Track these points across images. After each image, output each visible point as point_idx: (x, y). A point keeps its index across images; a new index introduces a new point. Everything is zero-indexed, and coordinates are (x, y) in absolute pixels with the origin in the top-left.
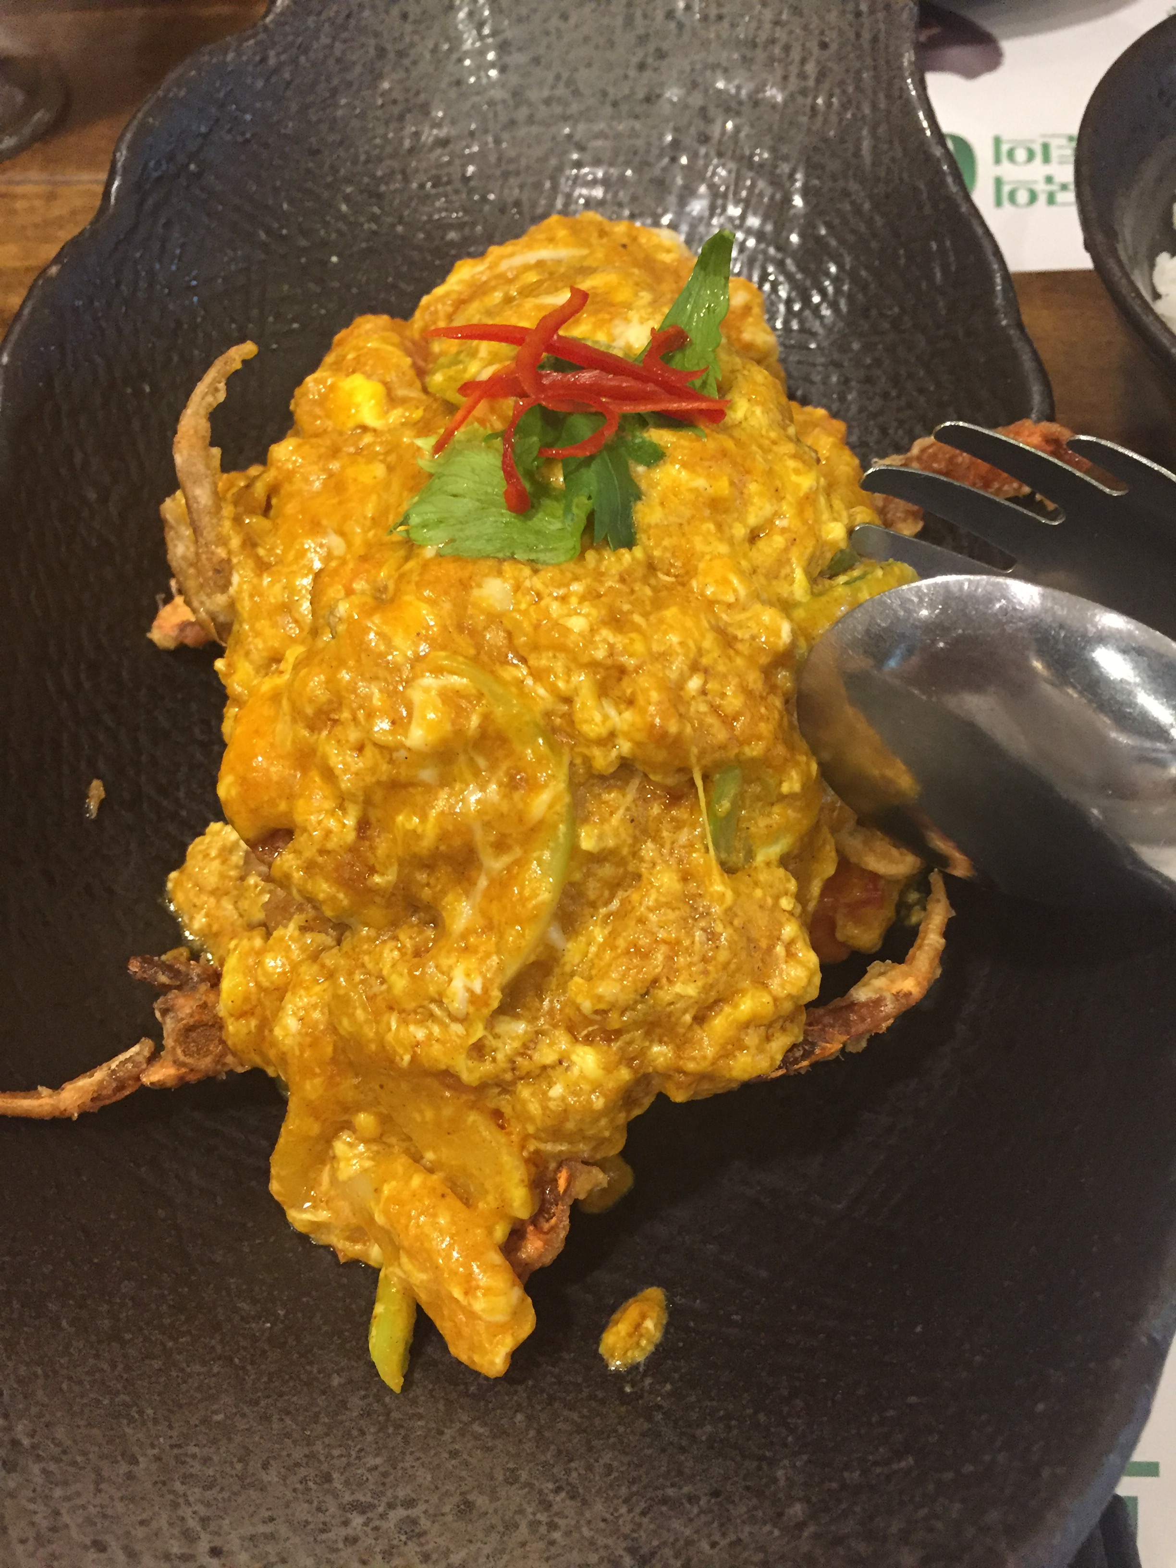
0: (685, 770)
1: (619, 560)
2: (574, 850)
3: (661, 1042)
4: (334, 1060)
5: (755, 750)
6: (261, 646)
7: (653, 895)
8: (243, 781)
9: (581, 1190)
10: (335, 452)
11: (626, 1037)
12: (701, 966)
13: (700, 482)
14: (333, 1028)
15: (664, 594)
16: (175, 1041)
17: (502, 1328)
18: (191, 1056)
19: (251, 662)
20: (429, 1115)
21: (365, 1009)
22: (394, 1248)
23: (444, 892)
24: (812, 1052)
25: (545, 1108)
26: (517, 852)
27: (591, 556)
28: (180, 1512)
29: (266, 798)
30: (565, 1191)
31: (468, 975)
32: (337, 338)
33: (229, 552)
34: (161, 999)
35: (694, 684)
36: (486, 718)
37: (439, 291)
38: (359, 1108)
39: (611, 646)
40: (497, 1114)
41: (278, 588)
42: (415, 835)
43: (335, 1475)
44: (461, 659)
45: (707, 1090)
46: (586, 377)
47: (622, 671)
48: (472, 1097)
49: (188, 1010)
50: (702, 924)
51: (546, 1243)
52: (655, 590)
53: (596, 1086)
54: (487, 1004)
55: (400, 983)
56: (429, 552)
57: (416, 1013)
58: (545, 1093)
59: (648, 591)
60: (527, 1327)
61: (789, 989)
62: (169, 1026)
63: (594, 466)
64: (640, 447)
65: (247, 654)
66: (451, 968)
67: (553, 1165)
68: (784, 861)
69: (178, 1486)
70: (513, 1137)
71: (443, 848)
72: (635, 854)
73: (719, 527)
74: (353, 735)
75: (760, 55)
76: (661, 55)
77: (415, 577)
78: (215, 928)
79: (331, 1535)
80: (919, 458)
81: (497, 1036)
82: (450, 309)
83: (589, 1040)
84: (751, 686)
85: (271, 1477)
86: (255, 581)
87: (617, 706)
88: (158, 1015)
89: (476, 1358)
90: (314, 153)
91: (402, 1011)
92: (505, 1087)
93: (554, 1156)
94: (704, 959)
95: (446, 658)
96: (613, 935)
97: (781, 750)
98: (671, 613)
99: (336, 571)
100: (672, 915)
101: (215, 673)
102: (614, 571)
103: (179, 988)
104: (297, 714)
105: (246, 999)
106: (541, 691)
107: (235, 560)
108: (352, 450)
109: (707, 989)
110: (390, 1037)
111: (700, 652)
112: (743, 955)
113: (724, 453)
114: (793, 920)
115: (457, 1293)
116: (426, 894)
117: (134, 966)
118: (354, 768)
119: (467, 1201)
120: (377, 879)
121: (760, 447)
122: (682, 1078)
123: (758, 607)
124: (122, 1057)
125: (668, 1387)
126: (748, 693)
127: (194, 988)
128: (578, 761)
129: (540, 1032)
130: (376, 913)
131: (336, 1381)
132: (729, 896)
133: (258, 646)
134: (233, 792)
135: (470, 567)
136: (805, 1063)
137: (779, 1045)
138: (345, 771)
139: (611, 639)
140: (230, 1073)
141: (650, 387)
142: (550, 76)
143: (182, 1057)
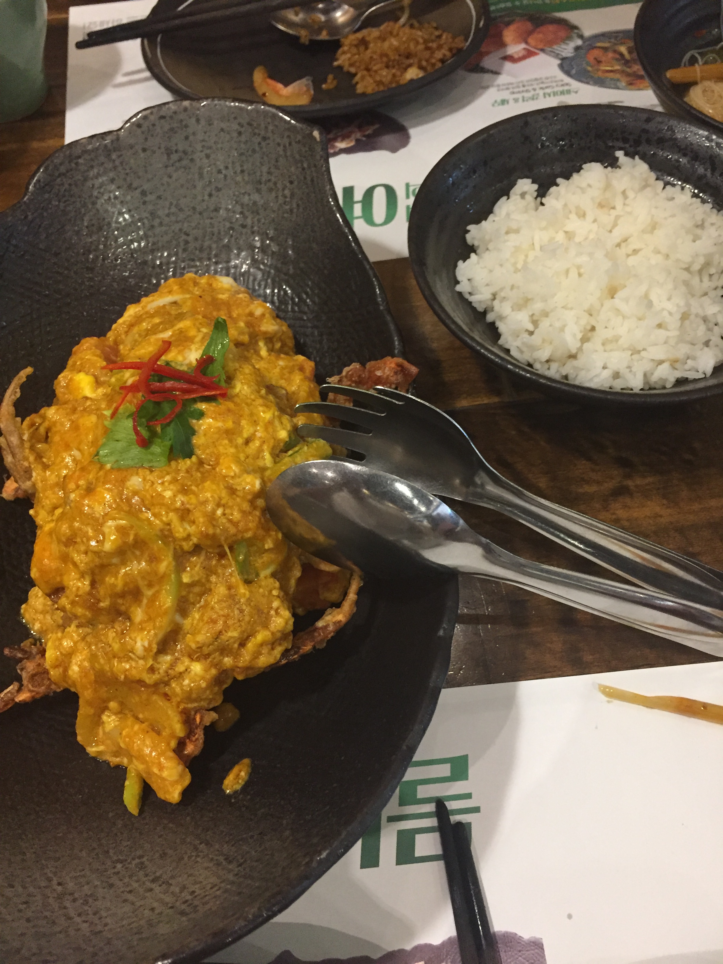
0: (221, 546)
1: (185, 464)
2: (180, 583)
3: (227, 656)
4: (96, 681)
5: (249, 535)
6: (48, 502)
7: (216, 597)
8: (41, 571)
9: (207, 721)
10: (74, 410)
11: (213, 656)
12: (238, 624)
13: (220, 424)
14: (93, 668)
15: (206, 475)
16: (28, 681)
17: (176, 782)
18: (36, 687)
19: (45, 511)
20: (137, 699)
21: (103, 658)
22: (130, 757)
23: (130, 607)
24: (299, 652)
25: (182, 690)
26: (156, 588)
27: (173, 463)
28: (45, 871)
29: (51, 576)
30: (200, 723)
31: (142, 640)
32: (74, 349)
33: (30, 463)
34: (19, 664)
35: (219, 512)
36: (136, 535)
37: (120, 321)
38: (109, 700)
39: (182, 502)
40: (166, 695)
41: (53, 477)
42: (114, 586)
43: (111, 851)
44: (122, 513)
45: (251, 674)
46: (169, 384)
47: (189, 511)
48: (153, 689)
49: (32, 668)
50: (237, 606)
51: (195, 746)
52: (202, 473)
53: (203, 678)
54: (151, 651)
55: (116, 646)
56: (108, 466)
57: (124, 657)
58: (182, 684)
59: (199, 475)
60: (187, 780)
61: (279, 628)
62: (24, 675)
63: (172, 425)
64: (193, 412)
65: (43, 507)
66: (136, 637)
67: (193, 713)
68: (274, 575)
69: (43, 862)
70: (173, 704)
71: (126, 589)
72: (208, 581)
73: (231, 441)
74: (83, 548)
75: (264, 187)
76: (218, 190)
77: (102, 480)
78: (44, 628)
79: (109, 873)
80: (346, 376)
81: (159, 663)
82: (126, 329)
83: (198, 660)
84: (244, 509)
85: (84, 854)
86: (43, 474)
87: (189, 524)
88: (19, 671)
89: (167, 797)
90: (56, 254)
91: (119, 658)
92: (167, 684)
93: (193, 709)
94: (239, 621)
95: (116, 514)
96: (203, 615)
97: (261, 532)
98: (207, 484)
99: (71, 476)
100: (224, 604)
101: (30, 516)
102: (183, 469)
103: (27, 658)
104: (59, 541)
105: (57, 659)
106: (158, 522)
107: (33, 466)
108: (82, 408)
109: (243, 632)
110: (115, 669)
111: (220, 499)
112: (256, 617)
113: (229, 410)
114: (278, 599)
115: (156, 770)
116: (123, 608)
117: (7, 651)
118: (85, 561)
119: (159, 733)
120: (102, 604)
121: (247, 404)
122: (239, 670)
123: (245, 475)
124: (5, 691)
125: (249, 797)
126: (243, 512)
127: (34, 658)
128: (177, 547)
129: (177, 659)
130: (102, 618)
131: (111, 815)
132: (247, 593)
133: (47, 503)
134: (37, 575)
135: (125, 473)
136: (296, 656)
137: (278, 651)
138: (81, 563)
139: (183, 499)
140: (55, 692)
141: (195, 387)
142: (167, 204)
143: (32, 688)
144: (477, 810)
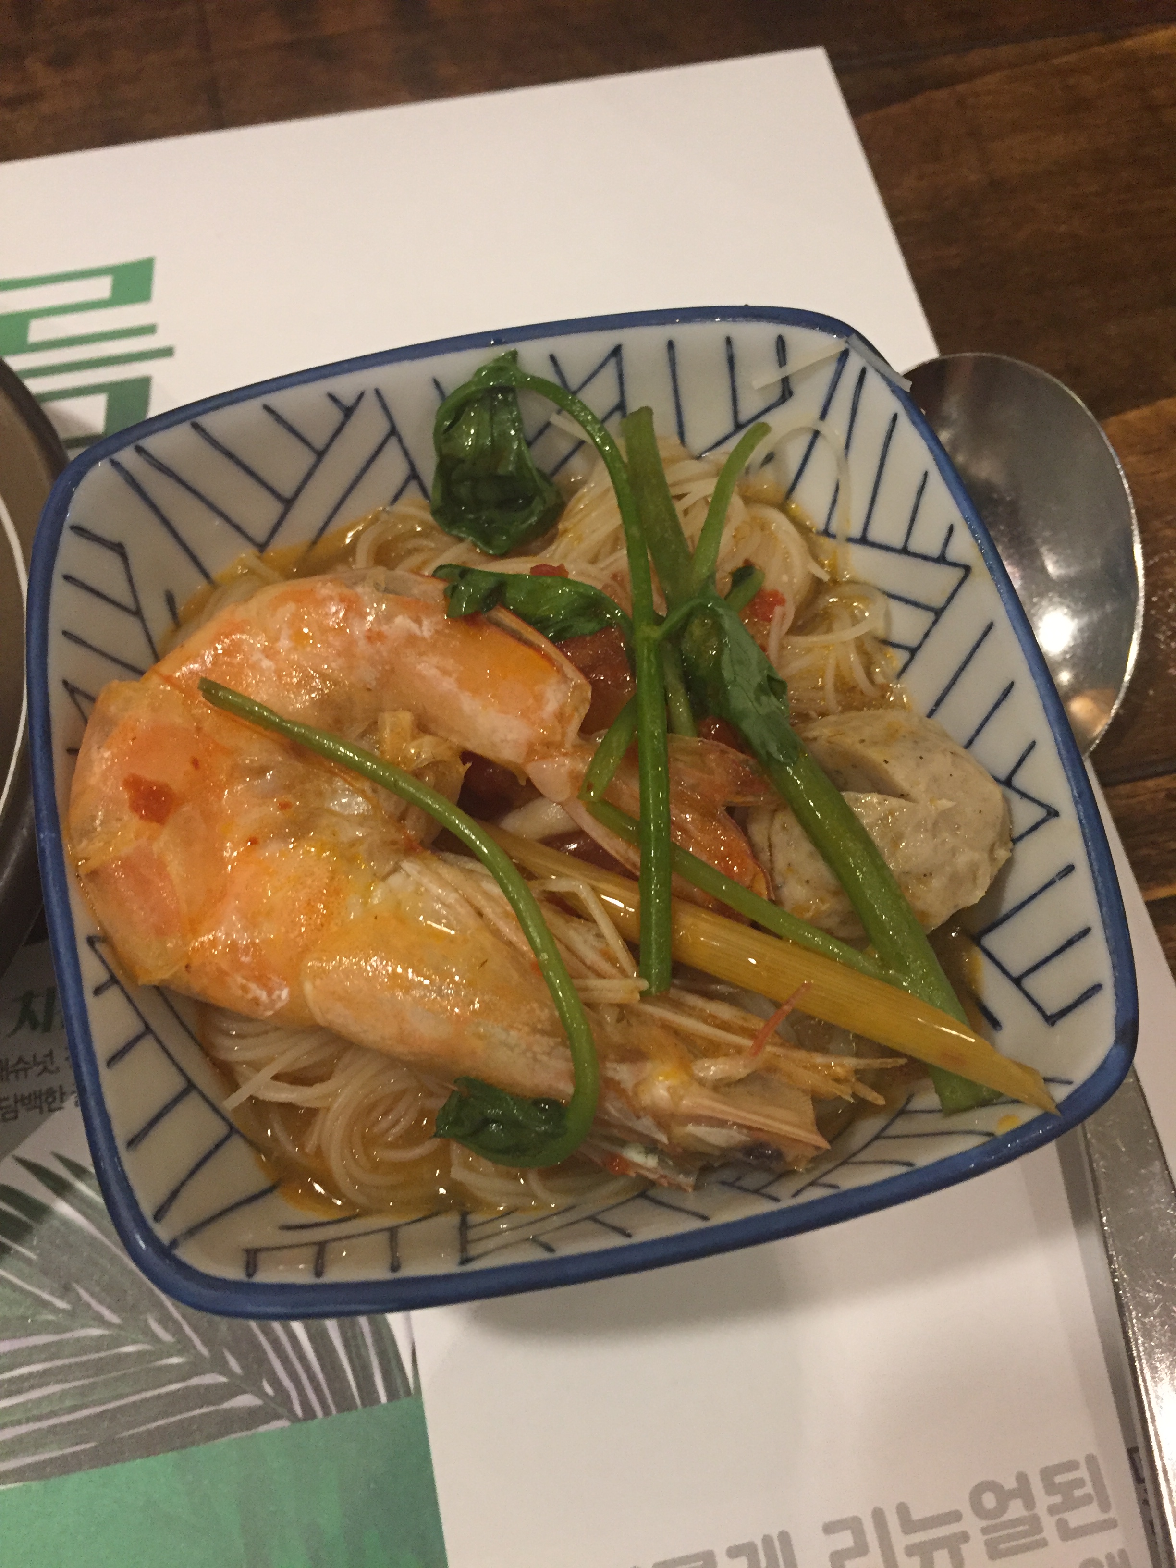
144: (167, 352)
